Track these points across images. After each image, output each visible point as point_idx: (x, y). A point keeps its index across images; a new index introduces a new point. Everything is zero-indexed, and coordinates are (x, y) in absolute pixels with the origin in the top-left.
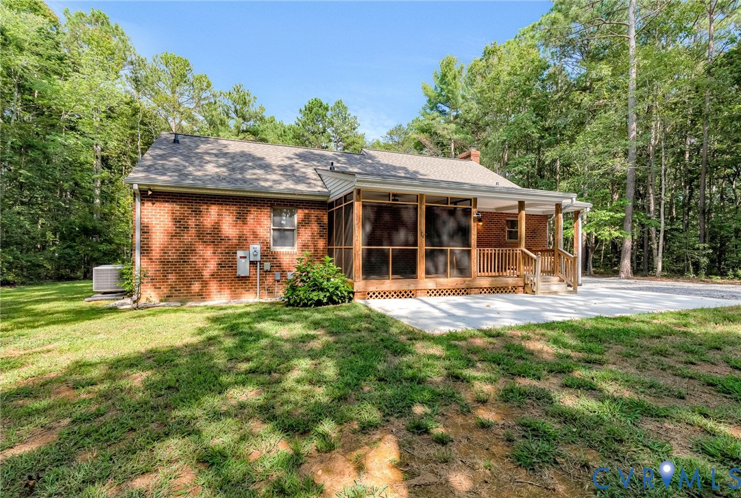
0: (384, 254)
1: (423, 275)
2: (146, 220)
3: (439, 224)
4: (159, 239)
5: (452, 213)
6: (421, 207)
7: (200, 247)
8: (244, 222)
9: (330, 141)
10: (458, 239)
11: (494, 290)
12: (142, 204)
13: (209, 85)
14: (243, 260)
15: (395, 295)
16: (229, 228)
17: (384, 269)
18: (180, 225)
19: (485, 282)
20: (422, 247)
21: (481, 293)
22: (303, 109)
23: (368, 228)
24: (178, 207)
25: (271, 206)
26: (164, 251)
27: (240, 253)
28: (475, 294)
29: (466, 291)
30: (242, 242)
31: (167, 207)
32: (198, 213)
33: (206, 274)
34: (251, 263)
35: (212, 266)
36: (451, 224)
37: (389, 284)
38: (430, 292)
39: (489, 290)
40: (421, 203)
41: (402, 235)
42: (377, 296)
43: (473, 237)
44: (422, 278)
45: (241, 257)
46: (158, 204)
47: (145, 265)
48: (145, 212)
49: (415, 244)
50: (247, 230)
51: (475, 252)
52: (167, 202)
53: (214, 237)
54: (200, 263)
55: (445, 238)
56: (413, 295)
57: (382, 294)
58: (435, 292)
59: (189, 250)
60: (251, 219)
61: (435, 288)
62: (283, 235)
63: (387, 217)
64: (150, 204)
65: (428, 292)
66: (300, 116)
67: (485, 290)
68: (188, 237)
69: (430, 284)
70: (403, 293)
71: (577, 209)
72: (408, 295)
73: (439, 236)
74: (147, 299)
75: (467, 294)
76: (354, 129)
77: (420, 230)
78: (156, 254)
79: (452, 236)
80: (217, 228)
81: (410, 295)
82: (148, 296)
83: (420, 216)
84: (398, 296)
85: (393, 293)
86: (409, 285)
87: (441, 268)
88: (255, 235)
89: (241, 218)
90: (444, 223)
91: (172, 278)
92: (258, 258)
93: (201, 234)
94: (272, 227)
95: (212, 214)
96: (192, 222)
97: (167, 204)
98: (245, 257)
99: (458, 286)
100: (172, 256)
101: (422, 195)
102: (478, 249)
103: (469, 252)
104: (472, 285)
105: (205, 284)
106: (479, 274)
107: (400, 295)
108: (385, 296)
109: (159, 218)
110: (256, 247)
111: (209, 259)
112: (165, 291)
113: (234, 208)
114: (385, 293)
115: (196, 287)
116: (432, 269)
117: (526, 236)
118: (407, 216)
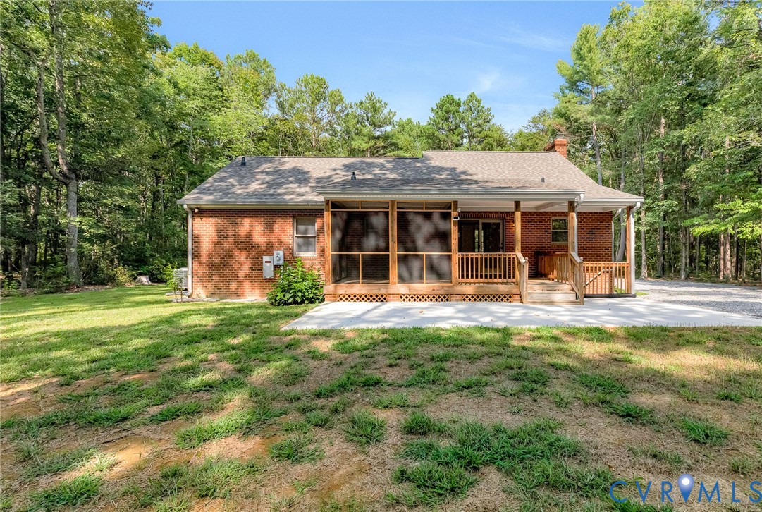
0: (354, 260)
1: (396, 280)
2: (196, 232)
3: (412, 228)
4: (206, 247)
5: (427, 216)
6: (392, 214)
7: (236, 253)
8: (271, 230)
9: (462, 138)
10: (436, 243)
11: (481, 297)
12: (194, 219)
13: (342, 99)
14: (268, 264)
15: (366, 299)
16: (259, 238)
17: (354, 272)
18: (221, 235)
19: (469, 289)
20: (395, 251)
21: (464, 300)
22: (435, 108)
23: (338, 235)
24: (219, 221)
25: (293, 217)
26: (210, 256)
27: (266, 258)
28: (457, 300)
29: (445, 297)
30: (269, 249)
31: (212, 220)
32: (235, 224)
33: (241, 275)
34: (275, 267)
35: (245, 269)
36: (427, 228)
37: (359, 288)
38: (404, 297)
39: (475, 297)
40: (392, 209)
41: (371, 241)
42: (347, 299)
43: (453, 241)
44: (395, 283)
45: (266, 262)
46: (204, 219)
47: (195, 268)
48: (196, 226)
49: (387, 249)
50: (273, 238)
51: (456, 256)
52: (211, 217)
53: (247, 244)
54: (236, 266)
55: (420, 242)
56: (385, 299)
57: (352, 297)
58: (409, 297)
59: (229, 255)
60: (276, 227)
61: (408, 293)
62: (307, 242)
63: (356, 225)
64: (199, 219)
65: (401, 297)
66: (432, 115)
67: (470, 297)
68: (227, 245)
69: (402, 289)
70: (374, 296)
71: (629, 204)
72: (379, 299)
73: (414, 241)
74: (198, 295)
75: (447, 300)
76: (488, 122)
77: (392, 235)
78: (204, 259)
79: (428, 240)
80: (249, 235)
81: (382, 299)
82: (198, 293)
83: (392, 222)
84: (368, 299)
85: (363, 297)
86: (379, 289)
87: (416, 273)
88: (280, 242)
89: (269, 227)
90: (419, 228)
91: (216, 278)
92: (281, 262)
93: (237, 242)
94: (295, 235)
95: (246, 224)
96: (230, 232)
97: (211, 219)
98: (270, 262)
99: (434, 292)
100: (217, 260)
101: (393, 202)
102: (460, 254)
103: (449, 257)
104: (452, 291)
105: (240, 284)
106: (461, 280)
107: (371, 299)
108: (355, 299)
109: (205, 229)
110: (279, 254)
111: (243, 262)
112: (210, 289)
113: (262, 219)
114: (355, 296)
115: (233, 286)
116: (406, 274)
117: (523, 240)
118: (378, 221)
